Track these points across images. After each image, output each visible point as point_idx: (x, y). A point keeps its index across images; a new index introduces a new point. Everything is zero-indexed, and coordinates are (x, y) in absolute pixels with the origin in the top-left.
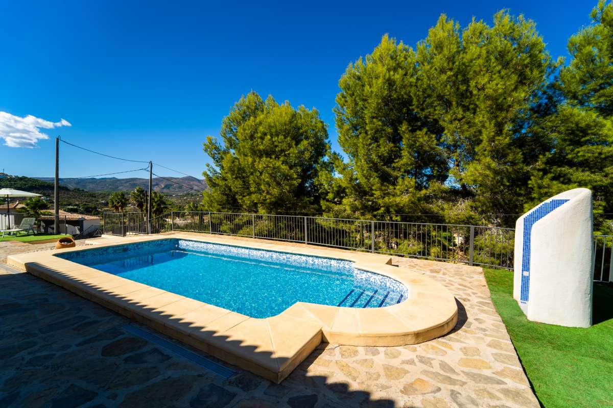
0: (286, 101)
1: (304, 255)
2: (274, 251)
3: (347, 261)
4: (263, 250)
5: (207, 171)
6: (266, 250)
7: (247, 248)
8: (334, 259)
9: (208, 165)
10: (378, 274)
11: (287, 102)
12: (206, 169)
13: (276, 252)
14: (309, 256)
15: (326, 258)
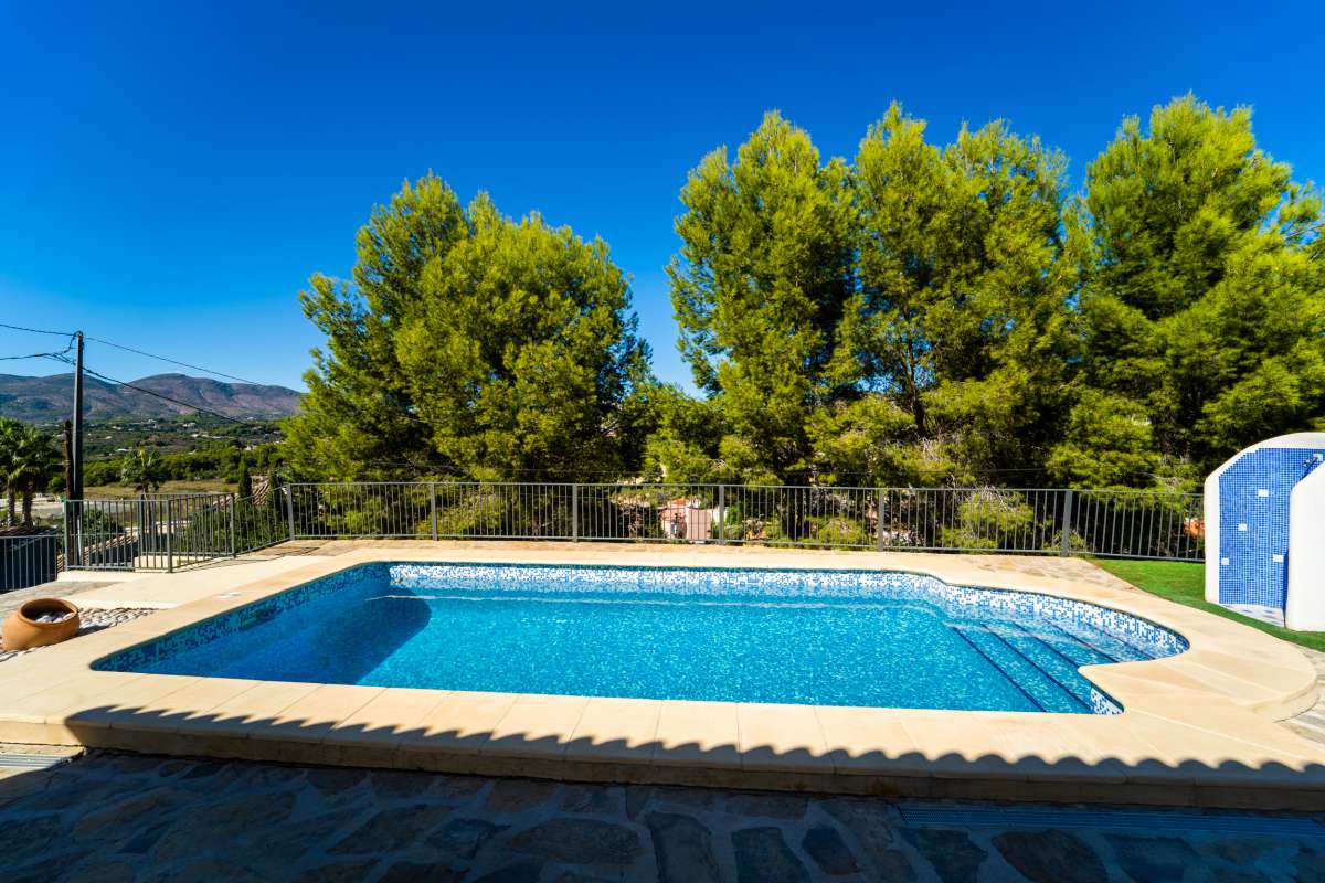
0: (533, 212)
1: (795, 571)
2: (714, 569)
3: (895, 572)
4: (683, 569)
5: (316, 368)
6: (690, 569)
7: (635, 568)
8: (868, 572)
9: (317, 354)
10: (1010, 591)
11: (536, 216)
12: (310, 364)
13: (720, 570)
14: (806, 571)
15: (849, 571)
